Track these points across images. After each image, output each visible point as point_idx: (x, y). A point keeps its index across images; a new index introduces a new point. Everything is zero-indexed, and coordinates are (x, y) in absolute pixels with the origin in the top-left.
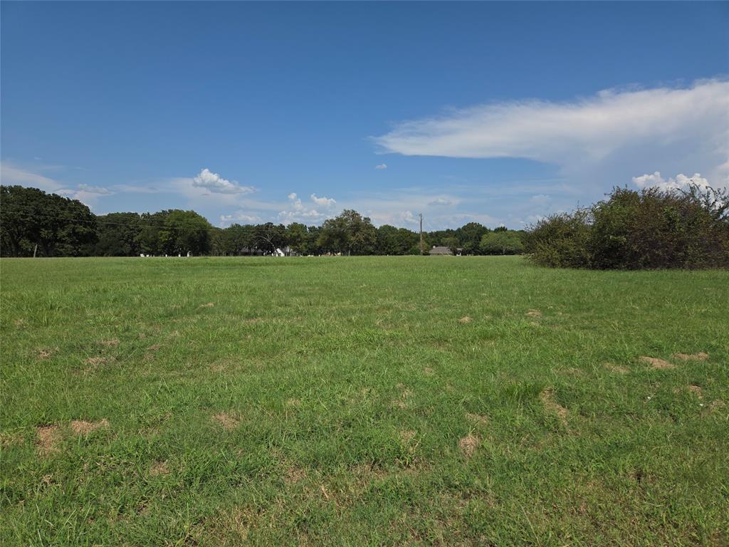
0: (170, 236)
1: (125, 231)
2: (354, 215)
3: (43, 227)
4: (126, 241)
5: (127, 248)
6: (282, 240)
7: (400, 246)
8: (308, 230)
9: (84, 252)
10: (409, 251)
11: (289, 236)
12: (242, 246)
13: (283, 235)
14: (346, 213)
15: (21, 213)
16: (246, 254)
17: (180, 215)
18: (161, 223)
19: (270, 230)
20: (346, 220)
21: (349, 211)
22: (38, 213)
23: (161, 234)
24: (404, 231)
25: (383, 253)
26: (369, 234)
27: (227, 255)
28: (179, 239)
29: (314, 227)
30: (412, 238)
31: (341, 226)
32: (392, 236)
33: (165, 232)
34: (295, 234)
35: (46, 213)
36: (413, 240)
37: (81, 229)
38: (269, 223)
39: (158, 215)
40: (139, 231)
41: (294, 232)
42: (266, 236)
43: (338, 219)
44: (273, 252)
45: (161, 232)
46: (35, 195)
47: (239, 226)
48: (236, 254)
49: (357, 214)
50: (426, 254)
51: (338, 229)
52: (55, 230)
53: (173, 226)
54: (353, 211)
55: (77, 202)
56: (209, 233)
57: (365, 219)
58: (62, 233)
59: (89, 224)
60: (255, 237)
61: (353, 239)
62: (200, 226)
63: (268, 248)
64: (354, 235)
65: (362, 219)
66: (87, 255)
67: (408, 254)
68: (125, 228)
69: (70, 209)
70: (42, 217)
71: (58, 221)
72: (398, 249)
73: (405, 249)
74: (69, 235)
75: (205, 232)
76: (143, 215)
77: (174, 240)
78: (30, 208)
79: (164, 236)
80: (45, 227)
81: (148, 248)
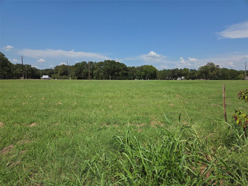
0: (145, 73)
1: (132, 72)
2: (212, 64)
3: (115, 71)
4: (132, 75)
5: (132, 77)
6: (181, 74)
7: (230, 76)
8: (189, 70)
9: (121, 79)
10: (235, 78)
11: (184, 73)
12: (166, 76)
13: (182, 72)
14: (209, 64)
15: (110, 67)
16: (167, 79)
17: (148, 67)
18: (142, 69)
19: (177, 71)
20: (209, 66)
21: (210, 63)
22: (114, 67)
23: (142, 73)
24: (232, 70)
25: (222, 79)
26: (219, 72)
27: (161, 80)
28: (147, 74)
29: (192, 69)
30: (236, 73)
31: (206, 69)
32: (227, 72)
33: (143, 72)
34: (186, 72)
35: (116, 67)
36: (237, 74)
37: (125, 72)
38: (177, 68)
39: (141, 67)
40: (136, 72)
41: (186, 71)
42: (175, 73)
43: (205, 66)
44: (177, 79)
45: (142, 72)
46: (113, 62)
47: (166, 70)
48: (164, 79)
49: (213, 64)
50: (243, 79)
51: (205, 70)
52: (118, 72)
53: (146, 70)
54: (212, 63)
55: (123, 64)
56: (157, 72)
57: (217, 66)
58: (120, 73)
59: (126, 70)
60: (171, 73)
61: (211, 73)
62: (154, 70)
63: (175, 77)
64: (212, 72)
65: (216, 66)
66: (122, 80)
67: (234, 80)
68: (131, 71)
69: (122, 66)
70: (115, 69)
71: (119, 70)
72: (229, 77)
73: (233, 78)
74: (121, 74)
75: (155, 72)
76: (137, 67)
77: (146, 74)
78: (113, 66)
79: (143, 73)
80: (116, 71)
81: (138, 77)
